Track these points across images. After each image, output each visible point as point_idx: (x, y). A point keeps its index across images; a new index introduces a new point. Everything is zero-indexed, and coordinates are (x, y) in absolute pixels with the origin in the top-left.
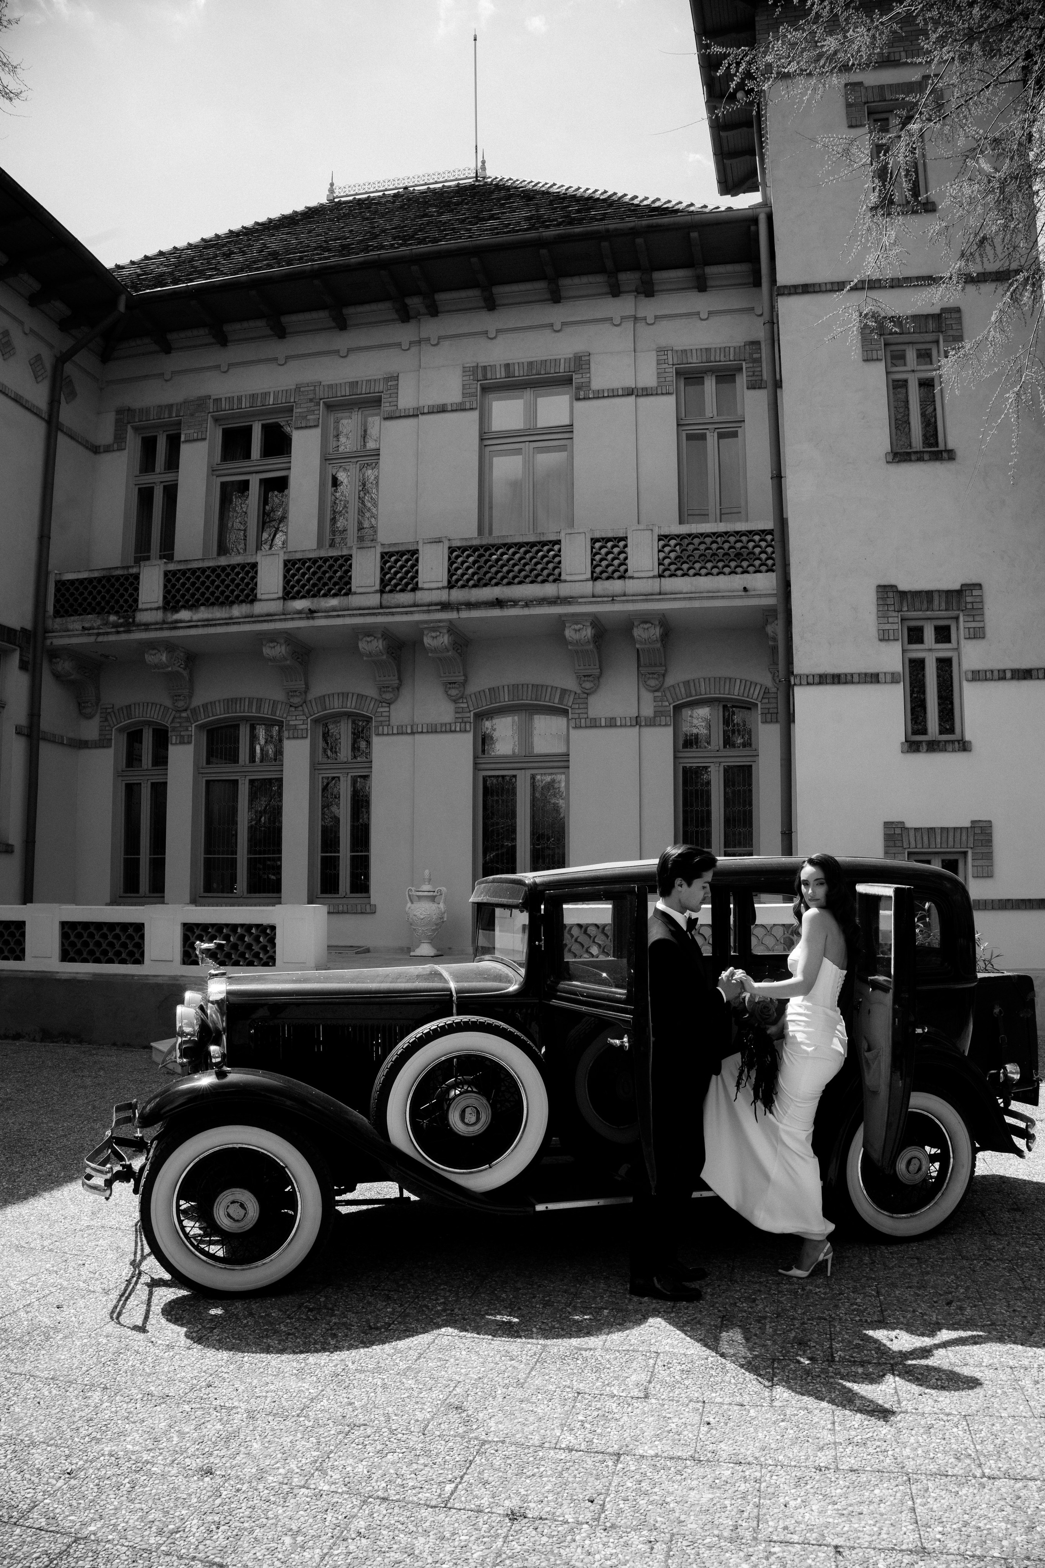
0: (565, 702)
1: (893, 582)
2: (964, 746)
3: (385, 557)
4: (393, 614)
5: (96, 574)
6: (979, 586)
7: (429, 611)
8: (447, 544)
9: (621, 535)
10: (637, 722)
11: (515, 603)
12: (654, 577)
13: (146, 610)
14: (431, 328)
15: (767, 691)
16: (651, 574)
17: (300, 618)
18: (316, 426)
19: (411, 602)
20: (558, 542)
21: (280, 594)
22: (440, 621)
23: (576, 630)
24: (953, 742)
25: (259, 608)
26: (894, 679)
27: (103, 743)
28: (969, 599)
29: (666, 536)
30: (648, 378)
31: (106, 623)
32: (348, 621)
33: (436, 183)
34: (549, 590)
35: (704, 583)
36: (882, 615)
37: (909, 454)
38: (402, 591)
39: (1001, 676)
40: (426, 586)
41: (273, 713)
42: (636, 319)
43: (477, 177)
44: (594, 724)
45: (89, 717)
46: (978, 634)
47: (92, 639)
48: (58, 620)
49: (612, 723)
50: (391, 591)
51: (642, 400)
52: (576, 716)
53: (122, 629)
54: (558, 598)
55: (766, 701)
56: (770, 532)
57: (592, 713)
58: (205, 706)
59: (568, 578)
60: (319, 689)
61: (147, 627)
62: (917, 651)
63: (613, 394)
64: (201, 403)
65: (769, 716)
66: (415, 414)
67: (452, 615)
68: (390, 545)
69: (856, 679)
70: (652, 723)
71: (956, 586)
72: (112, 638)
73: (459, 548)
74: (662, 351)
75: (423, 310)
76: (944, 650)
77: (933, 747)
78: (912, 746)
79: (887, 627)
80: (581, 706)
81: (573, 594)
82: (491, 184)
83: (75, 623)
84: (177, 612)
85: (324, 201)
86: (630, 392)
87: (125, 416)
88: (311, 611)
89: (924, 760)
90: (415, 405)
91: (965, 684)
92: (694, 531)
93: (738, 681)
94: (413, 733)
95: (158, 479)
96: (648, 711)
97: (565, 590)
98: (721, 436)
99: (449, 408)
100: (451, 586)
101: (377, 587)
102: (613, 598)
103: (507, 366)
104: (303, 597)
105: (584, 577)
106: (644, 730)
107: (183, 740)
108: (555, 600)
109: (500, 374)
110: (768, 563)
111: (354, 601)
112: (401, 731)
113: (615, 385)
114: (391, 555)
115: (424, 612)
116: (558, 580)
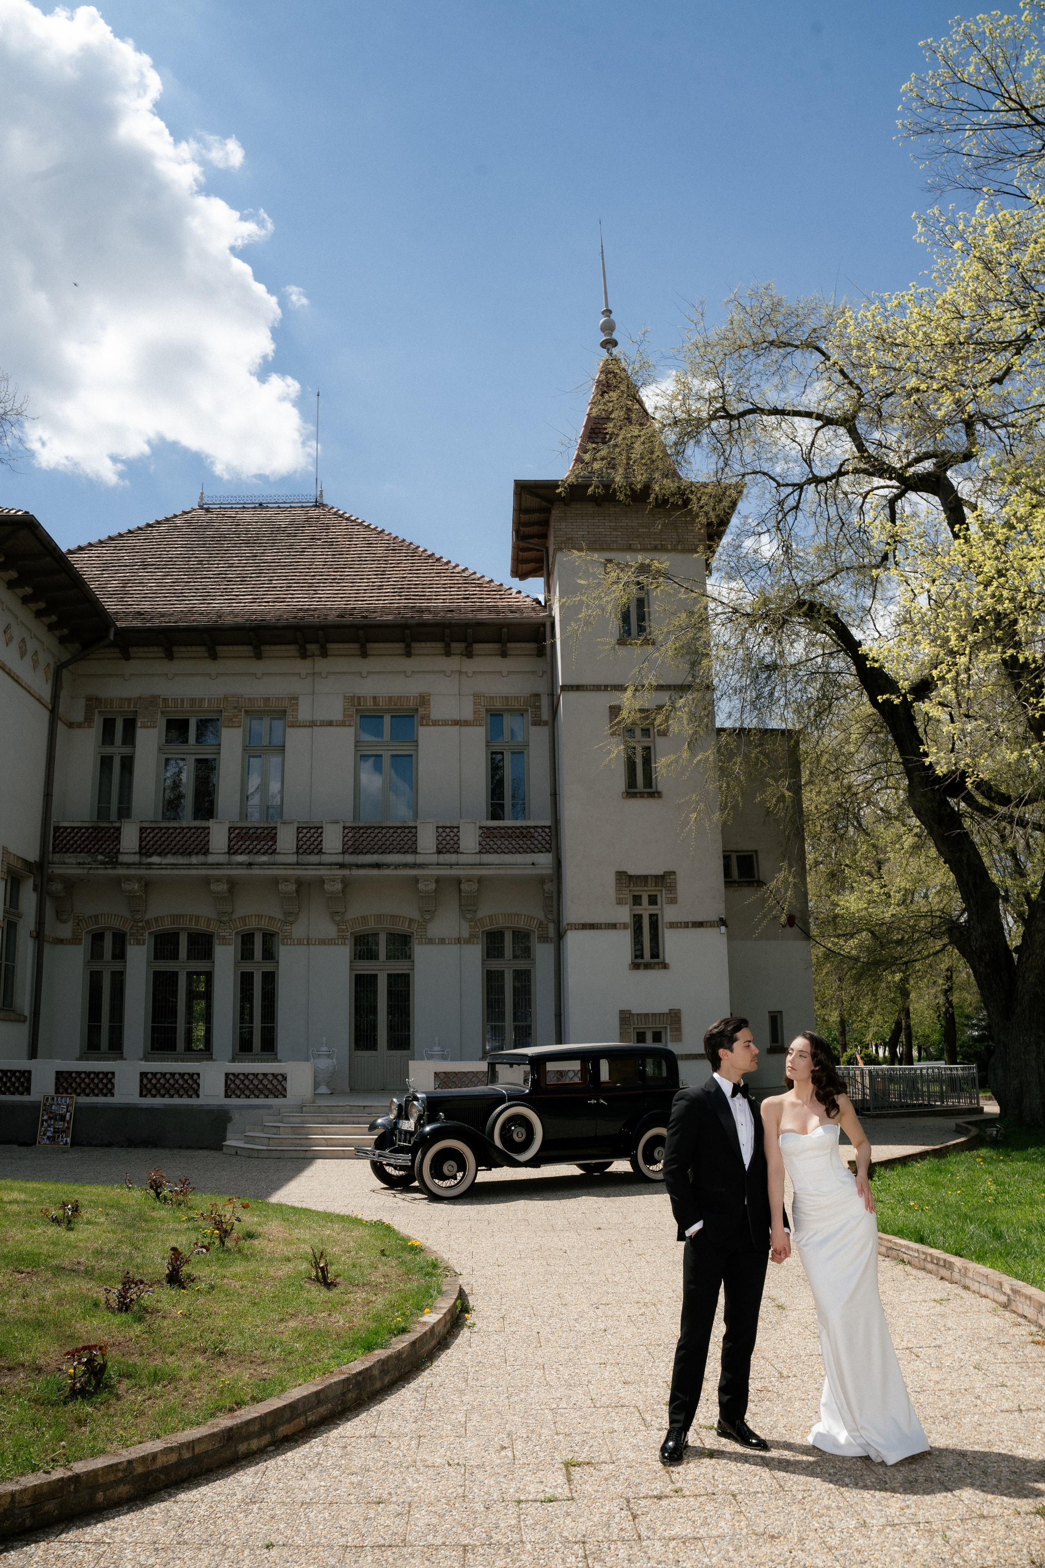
0: (411, 927)
1: (625, 870)
2: (665, 966)
3: (299, 830)
4: (306, 869)
5: (86, 825)
6: (674, 873)
7: (331, 869)
8: (342, 825)
9: (455, 825)
10: (459, 941)
11: (388, 866)
12: (476, 853)
13: (127, 853)
14: (322, 665)
15: (541, 923)
16: (474, 851)
17: (241, 868)
18: (239, 727)
19: (318, 862)
20: (416, 827)
21: (226, 850)
22: (336, 874)
23: (425, 885)
24: (658, 963)
25: (211, 859)
26: (625, 926)
27: (75, 941)
28: (668, 881)
29: (484, 828)
30: (468, 715)
31: (95, 861)
32: (273, 872)
34: (409, 858)
35: (508, 858)
36: (619, 890)
37: (636, 793)
38: (311, 853)
39: (686, 925)
40: (328, 851)
41: (208, 926)
42: (460, 673)
43: (316, 502)
44: (431, 942)
45: (64, 922)
46: (673, 901)
47: (85, 871)
48: (58, 855)
49: (442, 941)
50: (303, 854)
51: (464, 729)
52: (419, 936)
53: (108, 866)
54: (415, 864)
55: (538, 930)
56: (549, 827)
57: (429, 935)
58: (156, 919)
59: (422, 851)
60: (240, 912)
61: (129, 865)
62: (638, 910)
63: (445, 723)
64: (153, 700)
65: (542, 938)
66: (312, 724)
67: (346, 872)
68: (303, 822)
69: (603, 926)
70: (468, 941)
71: (661, 873)
72: (101, 872)
73: (349, 827)
74: (476, 696)
75: (317, 652)
76: (653, 909)
77: (647, 966)
78: (635, 966)
79: (621, 896)
80: (422, 930)
81: (424, 862)
83: (70, 858)
84: (150, 856)
86: (456, 723)
87: (93, 703)
88: (250, 864)
89: (641, 974)
90: (311, 719)
91: (666, 930)
92: (501, 825)
93: (522, 917)
94: (308, 944)
95: (117, 750)
96: (466, 934)
97: (420, 859)
98: (513, 753)
99: (334, 723)
100: (344, 852)
101: (295, 850)
102: (451, 865)
103: (375, 698)
104: (241, 854)
105: (431, 851)
106: (464, 946)
107: (139, 942)
108: (414, 866)
109: (370, 704)
110: (547, 846)
111: (280, 859)
112: (300, 943)
113: (446, 717)
114: (304, 828)
115: (328, 869)
116: (415, 852)
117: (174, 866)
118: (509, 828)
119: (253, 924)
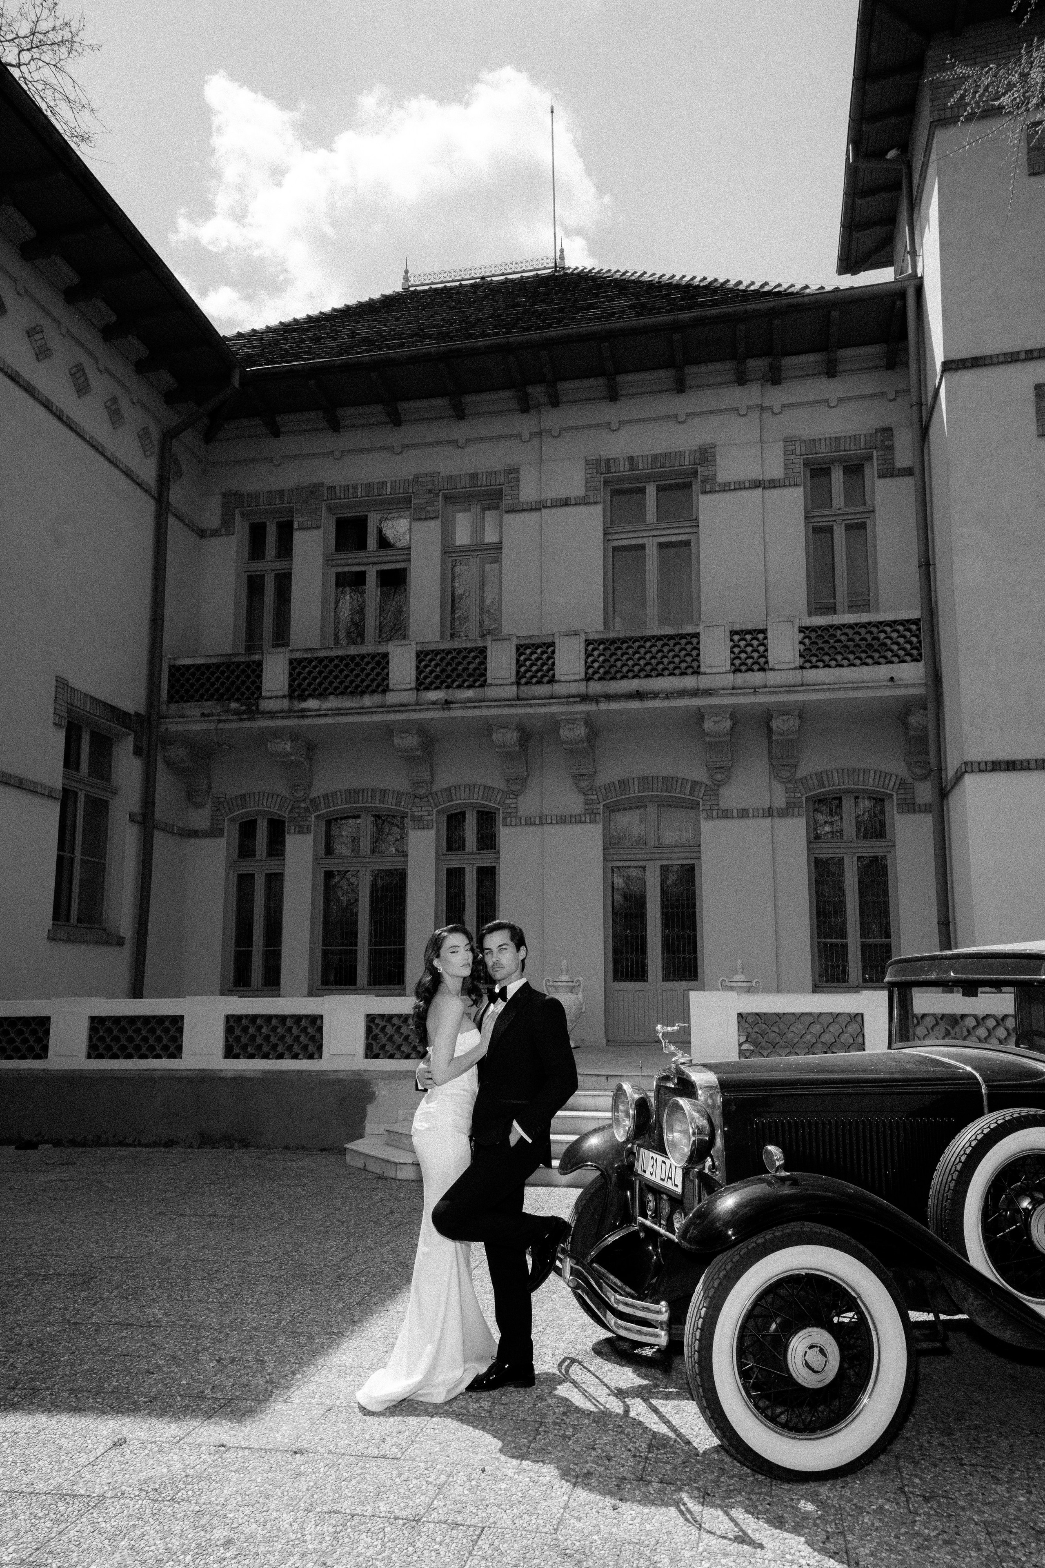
0: (696, 793)
3: (520, 649)
4: (531, 706)
5: (215, 661)
7: (567, 703)
8: (584, 637)
9: (761, 627)
10: (769, 813)
11: (655, 695)
12: (795, 669)
13: (271, 698)
14: (552, 418)
15: (905, 781)
16: (792, 666)
17: (436, 709)
18: (436, 518)
19: (548, 694)
20: (697, 635)
21: (414, 685)
22: (577, 713)
23: (715, 722)
25: (392, 698)
27: (214, 832)
29: (807, 628)
30: (776, 469)
31: (227, 711)
32: (485, 712)
33: (514, 273)
34: (689, 682)
35: (847, 674)
38: (538, 683)
40: (562, 678)
41: (398, 804)
42: (763, 409)
43: (556, 266)
44: (726, 815)
45: (200, 806)
47: (213, 726)
48: (173, 706)
49: (744, 814)
50: (526, 683)
51: (767, 492)
52: (708, 807)
53: (245, 716)
54: (699, 691)
55: (900, 792)
56: (918, 621)
57: (723, 804)
58: (326, 796)
59: (708, 670)
60: (444, 780)
61: (272, 714)
63: (741, 486)
64: (314, 490)
65: (905, 807)
66: (538, 507)
67: (591, 707)
68: (525, 637)
70: (786, 813)
72: (234, 725)
73: (596, 641)
74: (790, 441)
75: (545, 400)
80: (712, 798)
81: (713, 686)
82: (572, 274)
83: (192, 710)
84: (305, 700)
85: (399, 289)
86: (757, 484)
87: (232, 500)
88: (447, 702)
90: (539, 499)
92: (836, 622)
93: (872, 773)
94: (541, 824)
95: (268, 566)
96: (780, 802)
97: (704, 682)
98: (849, 528)
99: (573, 502)
100: (588, 679)
101: (513, 679)
102: (755, 690)
103: (631, 459)
104: (437, 688)
105: (724, 669)
106: (777, 821)
107: (302, 830)
108: (696, 693)
109: (623, 467)
110: (915, 652)
111: (490, 692)
112: (529, 822)
113: (742, 477)
114: (527, 647)
115: (563, 703)
116: (697, 672)
117: (339, 712)
118: (851, 626)
119: (460, 799)
